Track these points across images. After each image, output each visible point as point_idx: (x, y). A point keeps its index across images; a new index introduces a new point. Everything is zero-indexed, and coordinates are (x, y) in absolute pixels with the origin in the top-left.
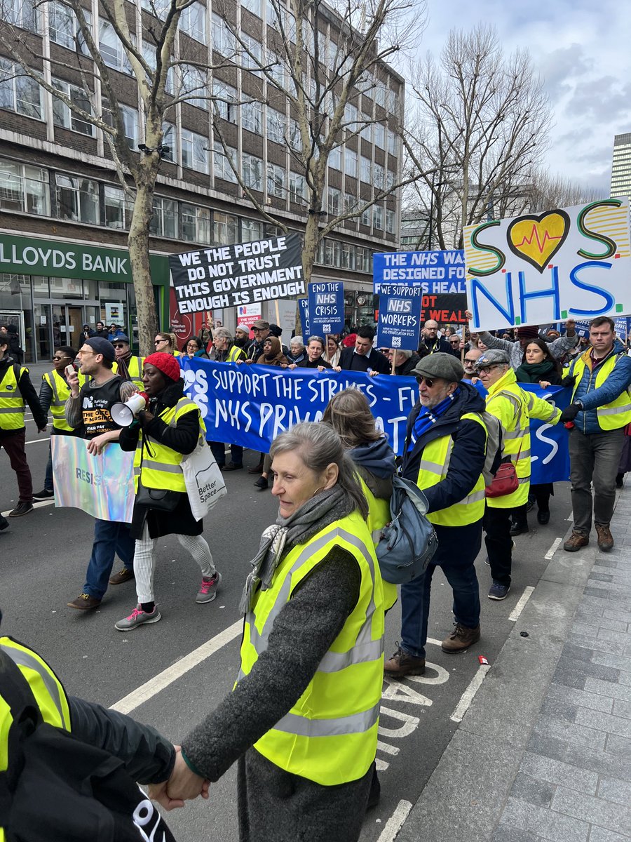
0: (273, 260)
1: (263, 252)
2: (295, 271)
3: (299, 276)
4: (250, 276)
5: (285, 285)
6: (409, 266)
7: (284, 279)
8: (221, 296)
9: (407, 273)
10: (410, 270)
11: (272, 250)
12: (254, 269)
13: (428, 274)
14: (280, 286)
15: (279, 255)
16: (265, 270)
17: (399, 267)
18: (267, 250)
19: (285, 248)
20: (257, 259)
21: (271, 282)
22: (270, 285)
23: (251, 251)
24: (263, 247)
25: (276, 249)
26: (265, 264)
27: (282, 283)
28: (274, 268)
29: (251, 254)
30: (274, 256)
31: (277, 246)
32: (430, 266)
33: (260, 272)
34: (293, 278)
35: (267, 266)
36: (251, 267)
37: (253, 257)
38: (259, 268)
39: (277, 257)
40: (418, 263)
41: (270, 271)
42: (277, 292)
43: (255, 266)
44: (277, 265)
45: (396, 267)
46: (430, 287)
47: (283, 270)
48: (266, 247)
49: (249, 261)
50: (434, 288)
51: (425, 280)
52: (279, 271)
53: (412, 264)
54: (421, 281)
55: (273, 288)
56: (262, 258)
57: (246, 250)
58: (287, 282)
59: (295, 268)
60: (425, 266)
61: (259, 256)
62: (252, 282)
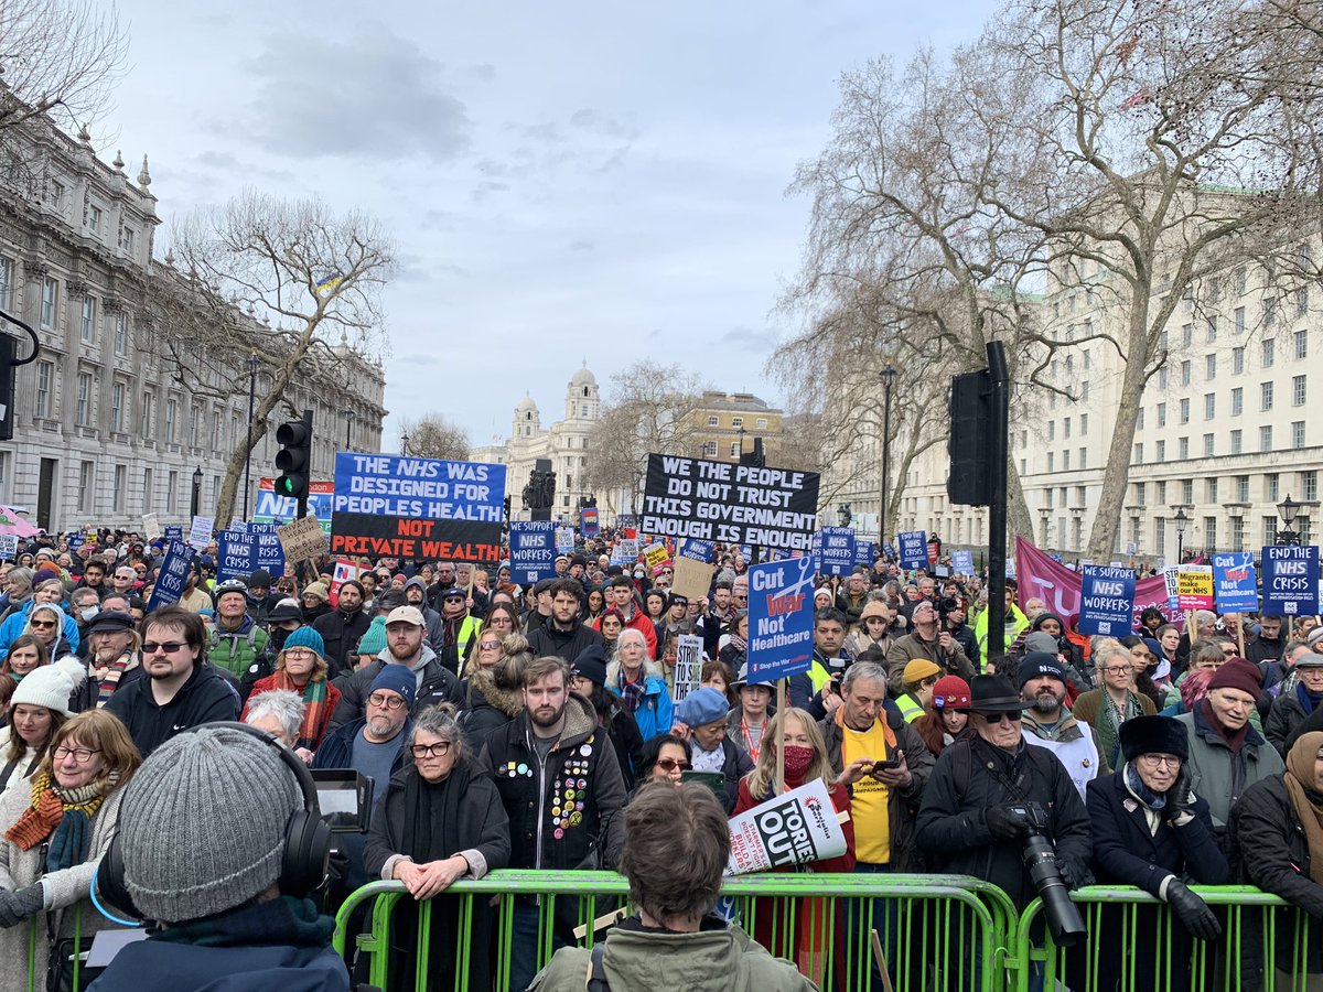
0: (782, 498)
1: (772, 484)
2: (806, 520)
3: (809, 528)
4: (748, 509)
5: (789, 534)
6: (393, 475)
7: (789, 526)
8: (704, 524)
9: (389, 486)
10: (394, 482)
11: (783, 484)
12: (755, 502)
13: (423, 489)
14: (783, 533)
15: (791, 494)
16: (768, 507)
17: (377, 476)
18: (777, 483)
19: (801, 487)
20: (762, 491)
21: (773, 524)
22: (771, 528)
23: (757, 478)
24: (774, 479)
25: (788, 486)
26: (771, 499)
27: (786, 530)
28: (781, 508)
29: (756, 482)
30: (784, 493)
31: (791, 482)
32: (426, 479)
33: (762, 507)
34: (801, 527)
35: (772, 503)
36: (751, 498)
37: (758, 486)
38: (761, 502)
39: (788, 495)
40: (407, 473)
41: (775, 510)
42: (777, 539)
43: (757, 499)
44: (786, 505)
45: (371, 474)
46: (425, 508)
47: (791, 514)
48: (778, 479)
49: (751, 490)
50: (431, 510)
51: (417, 498)
52: (786, 514)
53: (399, 473)
54: (411, 499)
55: (773, 532)
56: (768, 491)
57: (751, 476)
58: (793, 531)
59: (807, 516)
60: (418, 479)
61: (766, 487)
62: (748, 518)
